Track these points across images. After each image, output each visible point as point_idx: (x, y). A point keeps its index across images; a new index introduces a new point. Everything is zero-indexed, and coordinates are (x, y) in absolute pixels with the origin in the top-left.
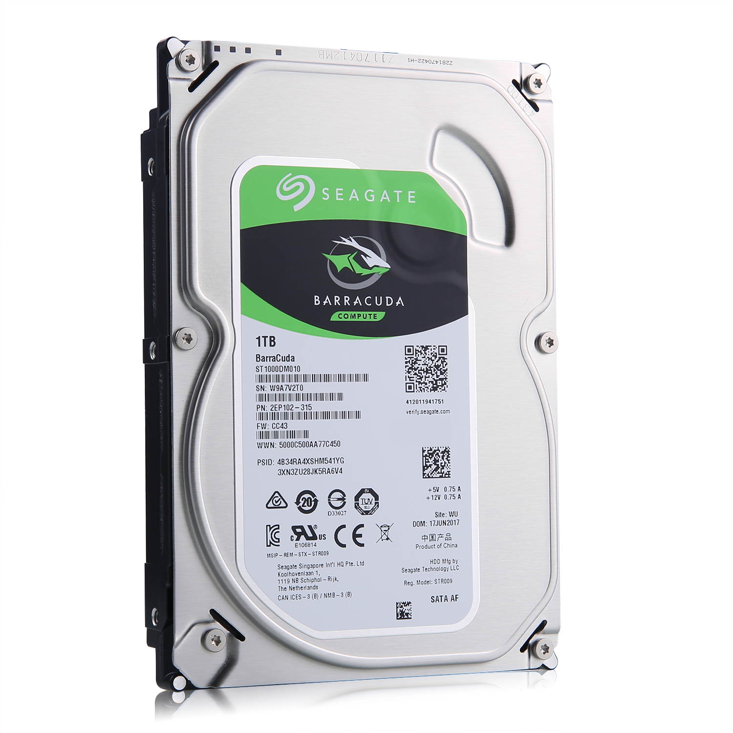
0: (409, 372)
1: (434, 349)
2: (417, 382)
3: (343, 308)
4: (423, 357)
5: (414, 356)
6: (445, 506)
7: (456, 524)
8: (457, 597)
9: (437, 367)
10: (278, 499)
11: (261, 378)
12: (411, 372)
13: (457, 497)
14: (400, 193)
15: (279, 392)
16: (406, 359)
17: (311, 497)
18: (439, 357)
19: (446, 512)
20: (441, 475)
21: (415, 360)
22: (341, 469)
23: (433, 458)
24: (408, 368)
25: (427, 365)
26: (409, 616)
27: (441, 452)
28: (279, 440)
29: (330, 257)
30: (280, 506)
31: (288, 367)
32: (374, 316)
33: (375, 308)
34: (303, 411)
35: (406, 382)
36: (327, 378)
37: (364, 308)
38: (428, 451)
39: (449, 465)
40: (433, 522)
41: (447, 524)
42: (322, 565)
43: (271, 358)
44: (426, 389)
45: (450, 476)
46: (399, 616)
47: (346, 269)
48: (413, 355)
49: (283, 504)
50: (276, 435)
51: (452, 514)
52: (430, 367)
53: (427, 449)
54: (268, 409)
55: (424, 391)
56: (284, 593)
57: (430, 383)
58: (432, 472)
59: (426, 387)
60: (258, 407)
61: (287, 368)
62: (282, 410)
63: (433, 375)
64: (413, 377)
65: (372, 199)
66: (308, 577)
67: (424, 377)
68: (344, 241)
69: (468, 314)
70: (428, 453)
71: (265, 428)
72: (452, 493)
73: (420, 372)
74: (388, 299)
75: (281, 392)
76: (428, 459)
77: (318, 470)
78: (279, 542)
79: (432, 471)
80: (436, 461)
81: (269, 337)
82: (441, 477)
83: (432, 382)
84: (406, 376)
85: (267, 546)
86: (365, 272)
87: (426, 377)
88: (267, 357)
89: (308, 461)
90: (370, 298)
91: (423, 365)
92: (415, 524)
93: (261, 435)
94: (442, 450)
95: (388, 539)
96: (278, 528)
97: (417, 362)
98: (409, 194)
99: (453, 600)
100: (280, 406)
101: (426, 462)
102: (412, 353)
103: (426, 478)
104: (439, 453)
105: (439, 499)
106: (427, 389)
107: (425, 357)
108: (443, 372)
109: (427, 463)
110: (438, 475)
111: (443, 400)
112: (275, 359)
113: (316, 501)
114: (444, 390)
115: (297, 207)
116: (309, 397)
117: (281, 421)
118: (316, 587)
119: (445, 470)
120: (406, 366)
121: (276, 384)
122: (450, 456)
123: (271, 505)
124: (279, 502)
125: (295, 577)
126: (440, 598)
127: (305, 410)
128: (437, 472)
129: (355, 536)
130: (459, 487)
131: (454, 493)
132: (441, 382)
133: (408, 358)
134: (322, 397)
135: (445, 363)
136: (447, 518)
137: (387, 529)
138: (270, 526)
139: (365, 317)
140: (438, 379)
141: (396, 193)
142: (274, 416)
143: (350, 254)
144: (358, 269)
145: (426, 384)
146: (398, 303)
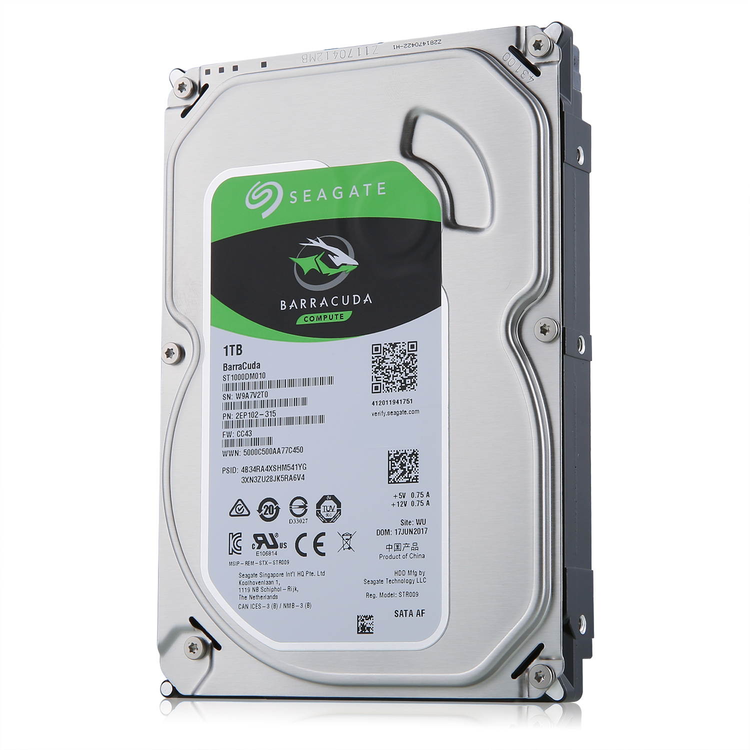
0: (376, 372)
1: (403, 346)
2: (384, 381)
3: (309, 310)
4: (391, 356)
5: (382, 355)
6: (412, 513)
7: (424, 532)
8: (423, 612)
9: (406, 364)
10: (241, 506)
11: (227, 387)
12: (378, 371)
13: (425, 503)
14: (369, 186)
15: (245, 400)
16: (373, 358)
17: (273, 504)
18: (408, 354)
19: (413, 519)
20: (408, 479)
21: (382, 359)
22: (303, 475)
23: (400, 461)
24: (375, 367)
25: (396, 363)
26: (371, 631)
27: (408, 455)
28: (244, 448)
29: (297, 260)
30: (243, 514)
31: (254, 374)
32: (341, 316)
33: (342, 308)
34: (267, 418)
35: (373, 382)
36: (291, 383)
37: (331, 309)
38: (394, 454)
39: (417, 468)
40: (398, 531)
41: (413, 533)
42: (283, 574)
43: (238, 367)
44: (393, 389)
45: (418, 480)
46: (360, 630)
47: (313, 270)
48: (380, 353)
49: (246, 512)
50: (240, 443)
51: (419, 522)
52: (399, 365)
53: (393, 453)
54: (234, 418)
55: (392, 391)
56: (244, 602)
57: (399, 382)
58: (399, 477)
59: (393, 387)
60: (225, 415)
61: (253, 376)
62: (247, 418)
63: (401, 373)
64: (380, 377)
65: (340, 196)
66: (269, 586)
67: (392, 376)
68: (312, 243)
69: (441, 305)
70: (394, 457)
71: (230, 436)
72: (421, 499)
73: (388, 371)
74: (356, 297)
75: (247, 400)
76: (394, 463)
77: (280, 477)
78: (240, 550)
79: (398, 475)
80: (402, 465)
81: (236, 346)
82: (407, 482)
83: (400, 381)
84: (372, 376)
85: (230, 554)
86: (333, 272)
87: (393, 376)
88: (234, 366)
89: (271, 468)
90: (337, 297)
91: (391, 363)
92: (380, 532)
93: (226, 444)
94: (410, 453)
95: (350, 548)
96: (240, 536)
97: (385, 360)
98: (379, 186)
99: (418, 616)
100: (245, 414)
101: (392, 466)
102: (379, 352)
103: (391, 483)
104: (407, 457)
105: (405, 505)
106: (395, 388)
107: (393, 355)
108: (412, 369)
109: (393, 468)
110: (405, 480)
111: (411, 400)
112: (241, 367)
113: (278, 509)
114: (414, 389)
115: (265, 215)
116: (273, 403)
117: (245, 429)
118: (275, 597)
119: (413, 475)
120: (373, 366)
121: (242, 392)
122: (418, 459)
123: (234, 513)
124: (242, 510)
125: (256, 586)
126: (404, 612)
127: (269, 417)
128: (404, 477)
129: (316, 545)
130: (428, 493)
131: (422, 499)
132: (410, 380)
133: (376, 357)
134: (286, 402)
135: (414, 360)
136: (414, 526)
137: (349, 537)
138: (232, 534)
139: (331, 318)
140: (407, 377)
141: (366, 187)
142: (239, 424)
143: (317, 255)
144: (326, 270)
145: (394, 383)
146: (365, 301)
